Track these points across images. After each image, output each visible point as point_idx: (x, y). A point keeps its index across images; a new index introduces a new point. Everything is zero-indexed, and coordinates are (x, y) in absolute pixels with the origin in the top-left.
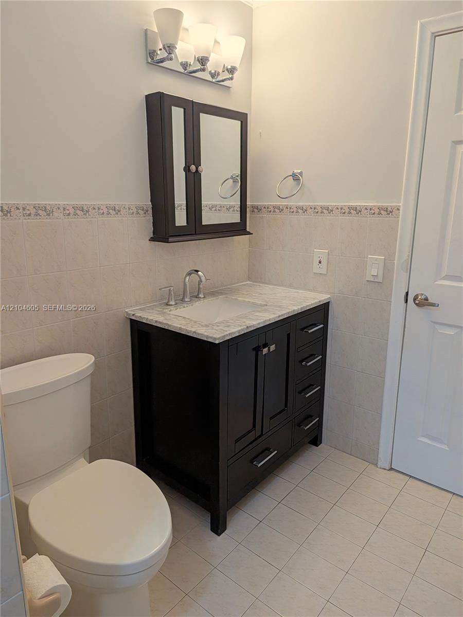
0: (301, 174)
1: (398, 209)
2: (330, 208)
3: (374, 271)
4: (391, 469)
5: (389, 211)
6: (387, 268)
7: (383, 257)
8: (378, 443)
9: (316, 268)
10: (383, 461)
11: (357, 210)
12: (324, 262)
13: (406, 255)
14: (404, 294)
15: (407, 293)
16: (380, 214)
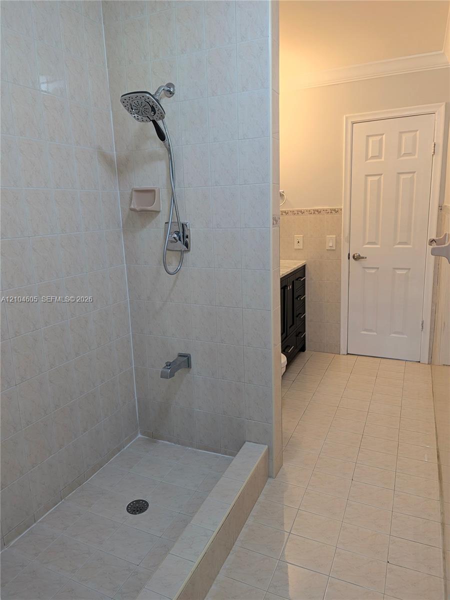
0: (283, 192)
1: (341, 210)
2: (302, 211)
3: (330, 244)
4: (348, 354)
5: (336, 211)
6: (338, 242)
7: (335, 236)
8: (340, 341)
9: (296, 246)
10: (343, 351)
11: (319, 212)
12: (301, 242)
13: (347, 235)
14: (348, 254)
15: (349, 254)
16: (331, 213)
